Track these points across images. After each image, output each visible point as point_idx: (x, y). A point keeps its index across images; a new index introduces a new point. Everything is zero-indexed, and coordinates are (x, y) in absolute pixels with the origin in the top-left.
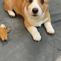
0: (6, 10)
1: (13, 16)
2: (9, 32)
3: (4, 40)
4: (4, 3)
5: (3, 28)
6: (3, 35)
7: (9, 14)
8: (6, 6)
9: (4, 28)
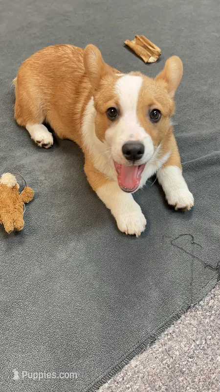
0: (19, 121)
1: (44, 145)
2: (30, 202)
3: (12, 229)
4: (12, 98)
5: (10, 185)
6: (8, 212)
7: (29, 136)
8: (20, 106)
9: (14, 188)
